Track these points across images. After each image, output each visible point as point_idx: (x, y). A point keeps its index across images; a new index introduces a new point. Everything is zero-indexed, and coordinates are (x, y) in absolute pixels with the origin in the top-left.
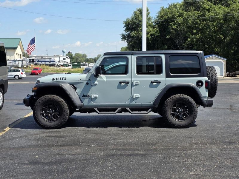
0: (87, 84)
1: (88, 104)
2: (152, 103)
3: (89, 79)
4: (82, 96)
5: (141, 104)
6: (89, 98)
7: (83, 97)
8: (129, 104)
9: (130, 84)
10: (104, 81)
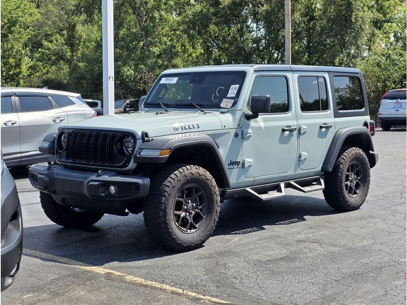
0: (236, 135)
1: (237, 181)
2: (319, 168)
3: (239, 126)
4: (229, 165)
5: (306, 171)
6: (239, 166)
7: (230, 167)
8: (293, 173)
9: (295, 133)
10: (261, 127)
